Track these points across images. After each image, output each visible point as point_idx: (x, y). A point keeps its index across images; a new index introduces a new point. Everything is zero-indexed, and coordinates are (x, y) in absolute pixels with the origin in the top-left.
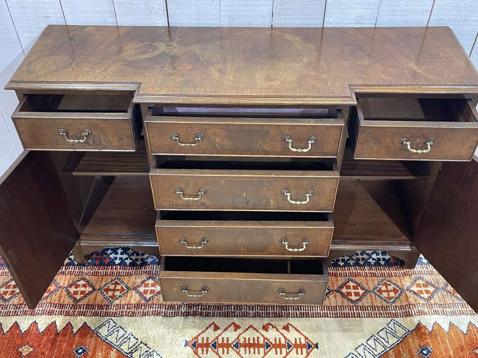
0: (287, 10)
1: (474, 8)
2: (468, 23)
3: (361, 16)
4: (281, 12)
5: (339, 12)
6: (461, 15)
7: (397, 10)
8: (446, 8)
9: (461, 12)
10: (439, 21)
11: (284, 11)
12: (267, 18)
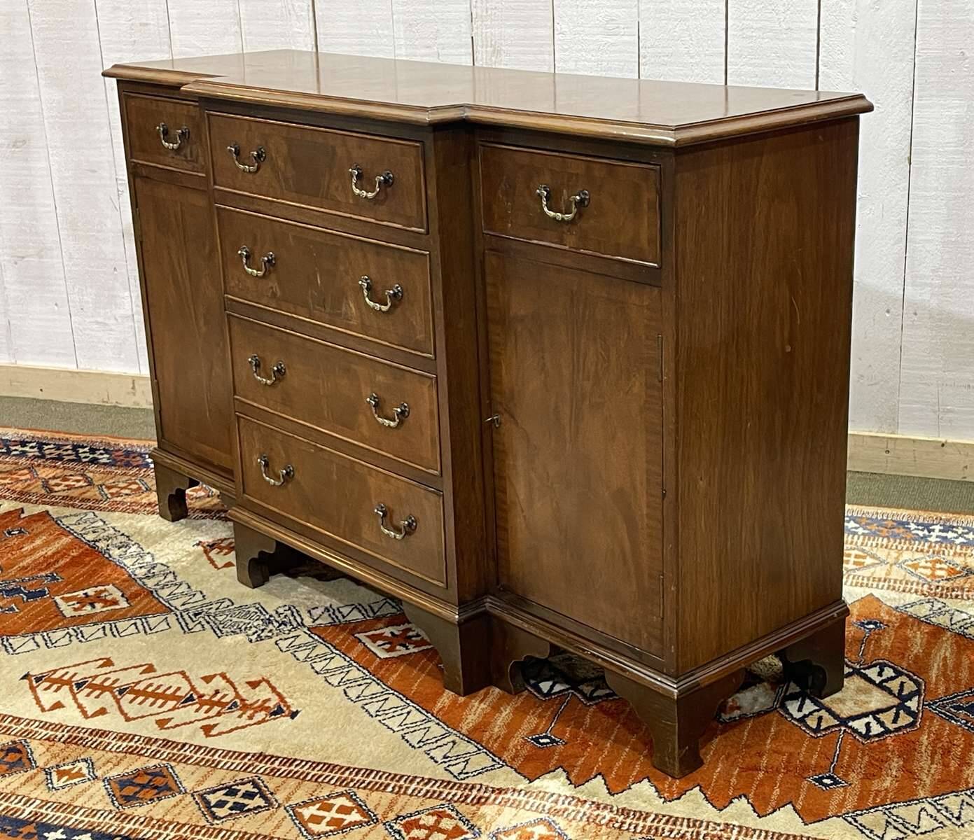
0: (494, 11)
1: (799, 6)
2: (795, 36)
3: (613, 20)
4: (484, 14)
5: (575, 13)
6: (779, 19)
7: (668, 9)
8: (751, 6)
9: (777, 14)
10: (744, 31)
11: (489, 13)
12: (462, 25)
